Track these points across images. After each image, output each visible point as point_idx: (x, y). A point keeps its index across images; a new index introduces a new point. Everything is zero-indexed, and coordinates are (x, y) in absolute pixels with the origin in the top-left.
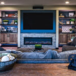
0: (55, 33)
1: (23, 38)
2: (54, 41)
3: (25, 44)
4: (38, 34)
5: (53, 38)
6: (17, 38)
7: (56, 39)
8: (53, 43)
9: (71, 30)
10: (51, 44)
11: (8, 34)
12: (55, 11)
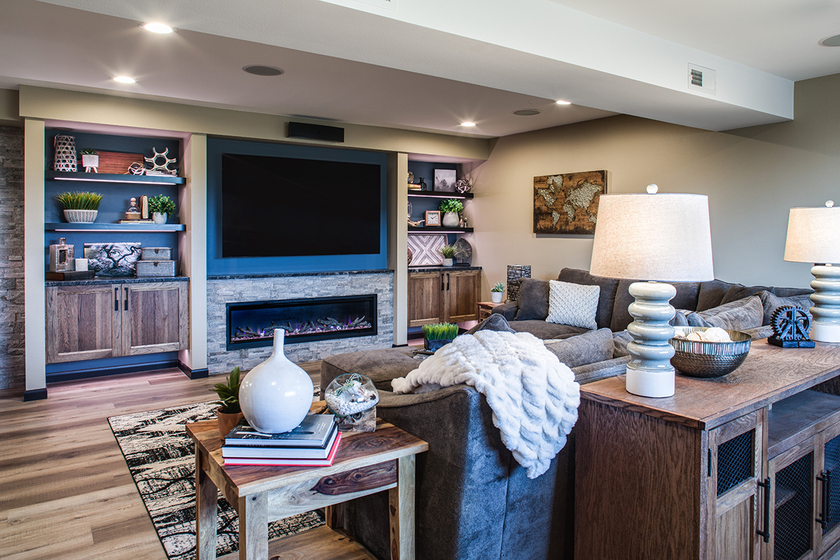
0: (391, 270)
1: (222, 313)
2: (383, 310)
3: (231, 346)
4: (309, 281)
5: (381, 298)
6: (181, 316)
7: (393, 303)
8: (380, 324)
9: (447, 255)
10: (373, 331)
11: (119, 290)
12: (393, 155)
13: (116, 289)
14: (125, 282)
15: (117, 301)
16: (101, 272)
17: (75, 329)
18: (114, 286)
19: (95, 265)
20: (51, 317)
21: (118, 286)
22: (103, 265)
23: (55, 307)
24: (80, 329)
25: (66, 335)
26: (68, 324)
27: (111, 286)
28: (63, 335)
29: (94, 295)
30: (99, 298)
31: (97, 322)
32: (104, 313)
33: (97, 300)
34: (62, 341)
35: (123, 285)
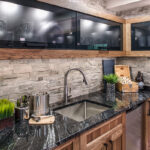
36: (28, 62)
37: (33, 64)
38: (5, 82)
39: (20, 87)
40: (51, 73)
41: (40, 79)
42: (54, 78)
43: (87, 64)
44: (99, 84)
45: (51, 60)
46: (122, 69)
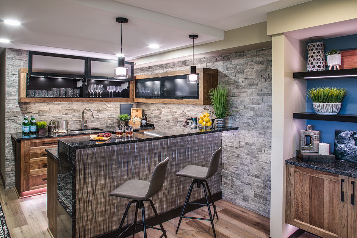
11: (346, 182)
13: (343, 180)
14: (350, 176)
15: (342, 193)
16: (347, 157)
17: (307, 204)
18: (341, 177)
19: (342, 150)
20: (290, 188)
21: (345, 177)
22: (350, 151)
23: (292, 181)
24: (311, 205)
25: (300, 207)
26: (302, 198)
27: (338, 176)
28: (298, 205)
29: (323, 180)
30: (326, 183)
31: (325, 205)
32: (331, 199)
33: (325, 185)
34: (297, 210)
35: (350, 178)
36: (59, 104)
37: (62, 105)
38: (45, 114)
39: (54, 117)
40: (74, 111)
41: (66, 114)
42: (76, 114)
43: (105, 106)
44: (117, 121)
45: (74, 103)
46: (137, 111)
